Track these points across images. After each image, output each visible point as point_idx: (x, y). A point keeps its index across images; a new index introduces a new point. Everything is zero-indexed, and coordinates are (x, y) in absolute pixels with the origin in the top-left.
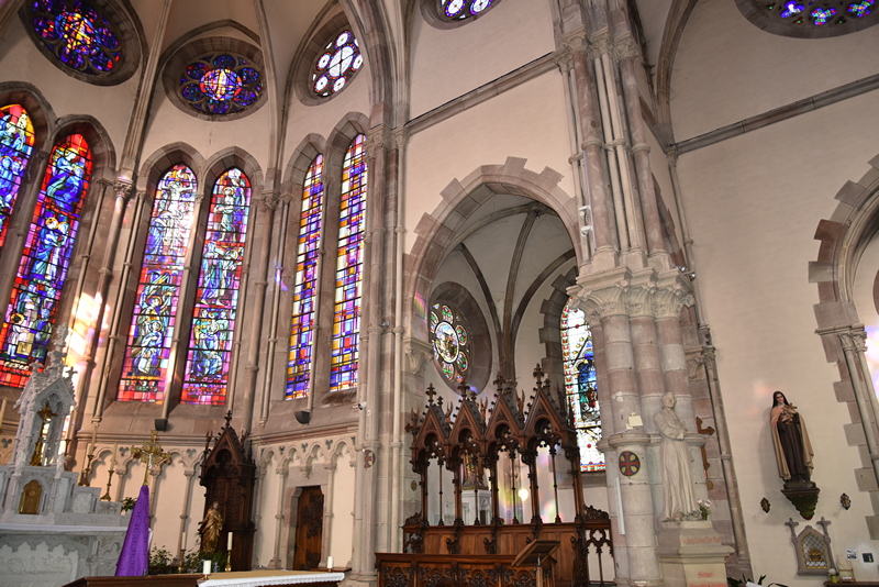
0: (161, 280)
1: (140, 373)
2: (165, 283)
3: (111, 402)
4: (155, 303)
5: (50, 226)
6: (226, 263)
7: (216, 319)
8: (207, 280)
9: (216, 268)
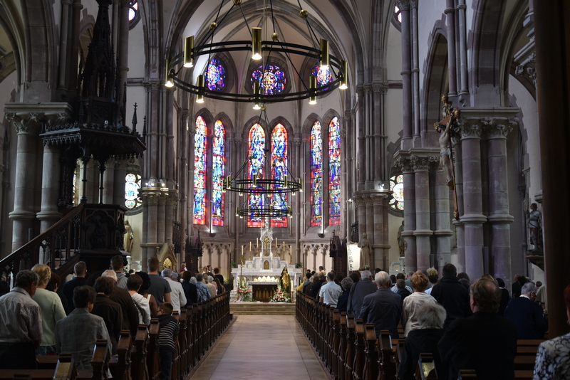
0: (317, 176)
1: (316, 215)
2: (319, 177)
3: (309, 227)
4: (317, 186)
5: (277, 166)
6: (336, 164)
7: (337, 189)
8: (332, 172)
9: (334, 167)
